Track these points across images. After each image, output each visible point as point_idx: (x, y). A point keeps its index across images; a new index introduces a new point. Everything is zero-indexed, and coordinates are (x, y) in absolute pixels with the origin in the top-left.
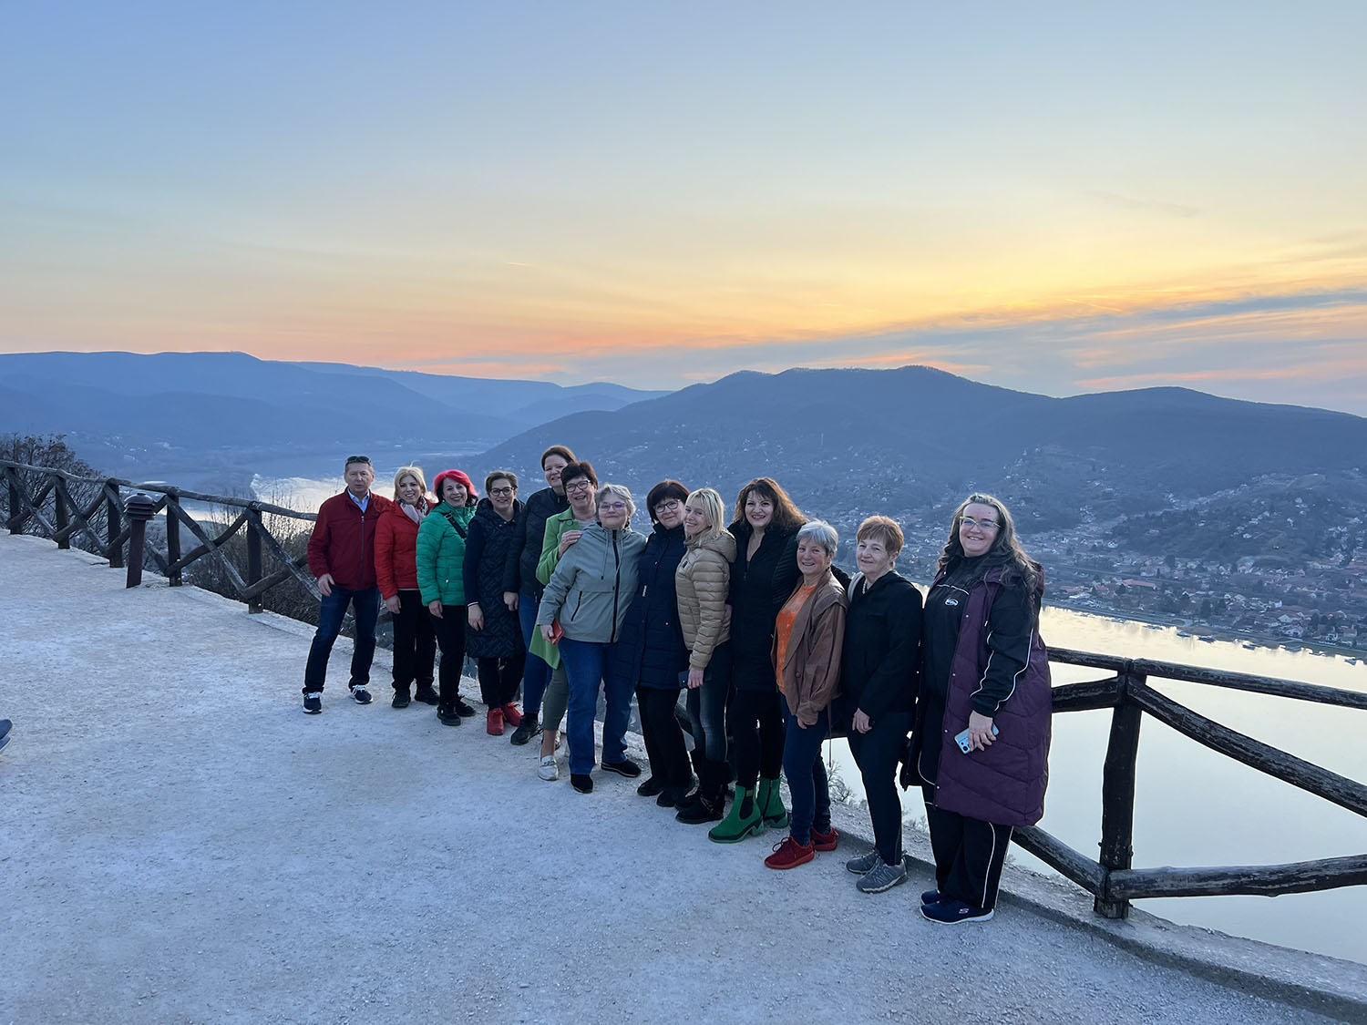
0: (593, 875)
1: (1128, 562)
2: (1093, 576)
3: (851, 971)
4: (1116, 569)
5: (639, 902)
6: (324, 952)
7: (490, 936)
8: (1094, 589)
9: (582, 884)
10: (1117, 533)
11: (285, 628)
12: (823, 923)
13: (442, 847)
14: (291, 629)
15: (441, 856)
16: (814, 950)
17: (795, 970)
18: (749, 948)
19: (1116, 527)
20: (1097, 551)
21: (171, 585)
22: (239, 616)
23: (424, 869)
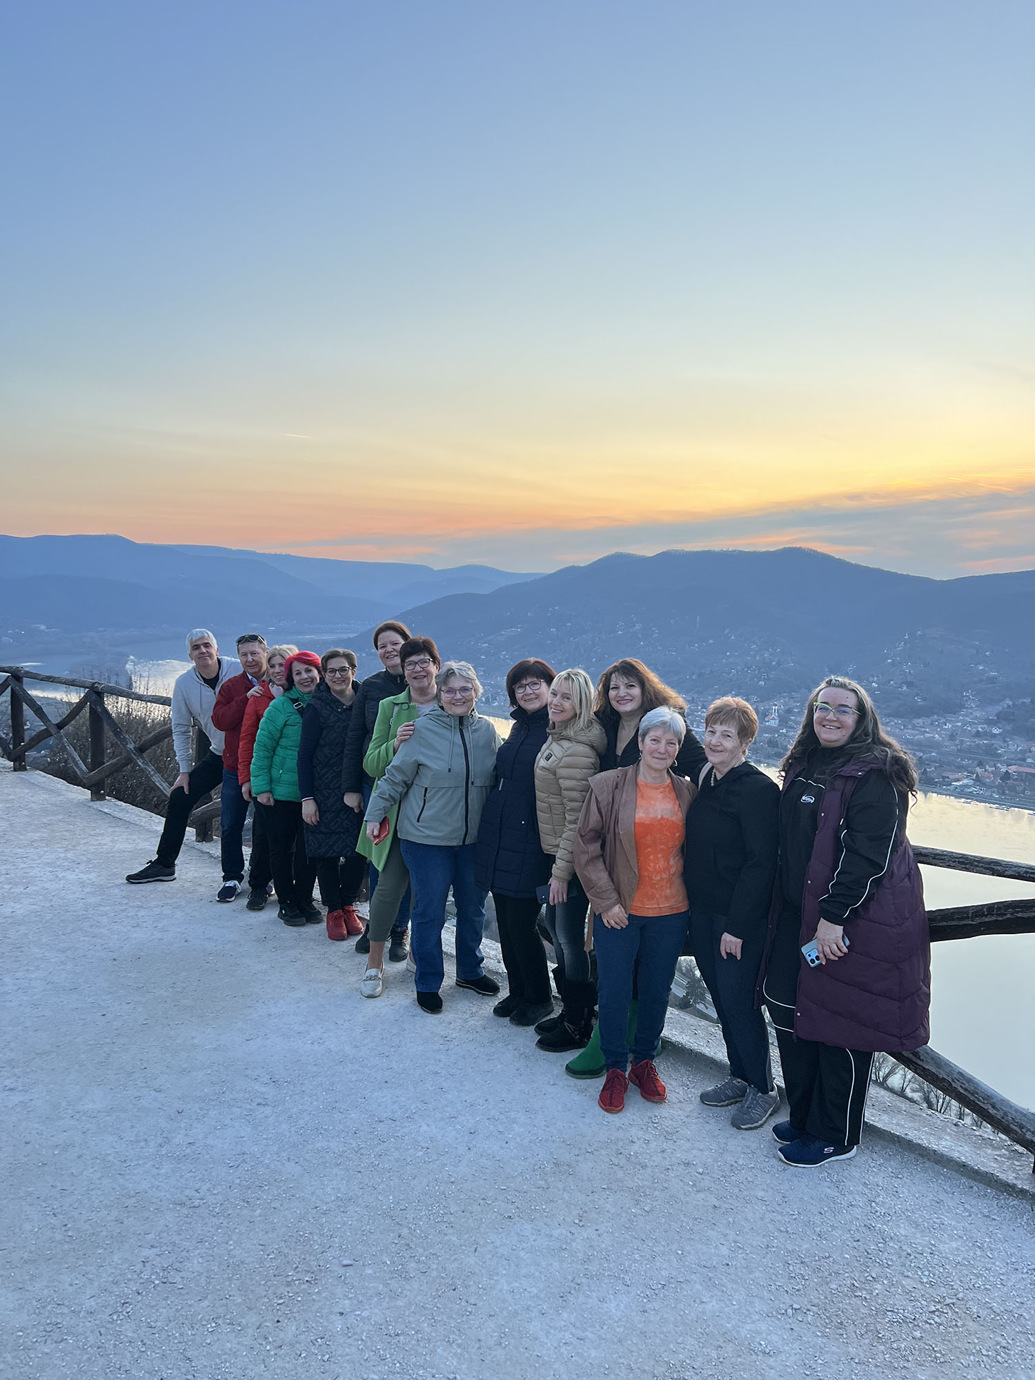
0: (438, 1115)
1: (1013, 748)
2: (976, 762)
3: (743, 1249)
4: (1001, 755)
5: (489, 1152)
6: (115, 1213)
7: (313, 1193)
8: (977, 776)
9: (424, 1128)
10: (1002, 718)
11: (127, 817)
12: (707, 1182)
13: (265, 1080)
14: (133, 818)
15: (264, 1090)
16: (696, 1219)
17: (675, 1247)
18: (619, 1215)
19: (1000, 712)
20: (979, 737)
21: (15, 770)
22: (81, 804)
23: (244, 1105)
